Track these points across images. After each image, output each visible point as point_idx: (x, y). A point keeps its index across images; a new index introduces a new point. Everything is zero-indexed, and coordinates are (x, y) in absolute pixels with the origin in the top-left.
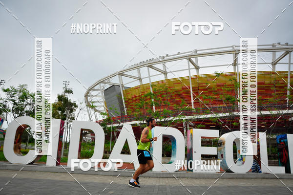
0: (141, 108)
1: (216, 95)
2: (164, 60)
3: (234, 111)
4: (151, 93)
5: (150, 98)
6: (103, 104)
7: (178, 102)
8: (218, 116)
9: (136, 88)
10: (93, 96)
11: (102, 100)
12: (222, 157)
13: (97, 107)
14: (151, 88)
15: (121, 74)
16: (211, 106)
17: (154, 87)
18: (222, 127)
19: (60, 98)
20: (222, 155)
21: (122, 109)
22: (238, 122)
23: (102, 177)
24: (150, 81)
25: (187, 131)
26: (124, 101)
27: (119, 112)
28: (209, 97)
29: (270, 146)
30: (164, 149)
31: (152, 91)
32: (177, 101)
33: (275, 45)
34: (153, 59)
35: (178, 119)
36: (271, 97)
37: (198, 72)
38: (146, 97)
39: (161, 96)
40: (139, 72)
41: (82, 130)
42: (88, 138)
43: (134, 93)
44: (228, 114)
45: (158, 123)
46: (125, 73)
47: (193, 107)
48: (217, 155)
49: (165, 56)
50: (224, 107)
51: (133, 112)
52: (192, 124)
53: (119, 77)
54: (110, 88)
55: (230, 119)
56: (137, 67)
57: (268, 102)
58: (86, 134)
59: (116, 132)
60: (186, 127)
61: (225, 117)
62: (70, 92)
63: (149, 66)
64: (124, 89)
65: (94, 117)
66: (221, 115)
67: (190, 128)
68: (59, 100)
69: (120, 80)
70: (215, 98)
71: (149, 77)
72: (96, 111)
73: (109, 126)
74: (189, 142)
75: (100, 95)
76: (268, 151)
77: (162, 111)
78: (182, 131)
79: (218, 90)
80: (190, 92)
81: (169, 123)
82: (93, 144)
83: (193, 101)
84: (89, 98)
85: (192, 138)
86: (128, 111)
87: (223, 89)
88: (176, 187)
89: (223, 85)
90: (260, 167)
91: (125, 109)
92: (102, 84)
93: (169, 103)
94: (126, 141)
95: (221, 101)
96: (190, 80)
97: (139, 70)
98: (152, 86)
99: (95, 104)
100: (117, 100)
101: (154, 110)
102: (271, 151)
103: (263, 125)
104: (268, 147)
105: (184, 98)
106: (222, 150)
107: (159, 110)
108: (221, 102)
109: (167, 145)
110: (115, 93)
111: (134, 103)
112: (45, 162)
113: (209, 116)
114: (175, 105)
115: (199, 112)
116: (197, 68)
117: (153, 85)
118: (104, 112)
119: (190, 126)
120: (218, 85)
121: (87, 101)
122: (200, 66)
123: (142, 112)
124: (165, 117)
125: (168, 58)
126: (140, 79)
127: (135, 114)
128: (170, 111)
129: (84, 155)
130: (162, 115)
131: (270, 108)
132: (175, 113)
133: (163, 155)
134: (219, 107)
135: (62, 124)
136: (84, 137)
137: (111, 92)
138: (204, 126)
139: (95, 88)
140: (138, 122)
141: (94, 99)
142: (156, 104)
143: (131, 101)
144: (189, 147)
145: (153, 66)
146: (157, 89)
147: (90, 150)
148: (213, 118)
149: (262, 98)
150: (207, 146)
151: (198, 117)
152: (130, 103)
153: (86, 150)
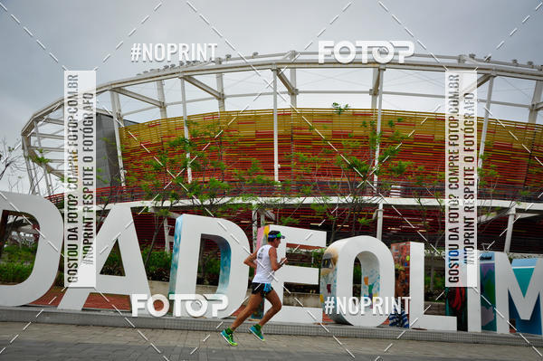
0: (160, 171)
1: (328, 156)
2: (219, 68)
3: (363, 193)
4: (184, 140)
5: (182, 152)
7: (244, 166)
8: (328, 201)
9: (152, 125)
12: (329, 291)
13: (51, 161)
14: (186, 128)
15: (118, 89)
16: (316, 179)
17: (192, 126)
18: (336, 227)
20: (329, 287)
21: (115, 170)
22: (371, 216)
23: (48, 328)
24: (185, 112)
25: (258, 229)
26: (119, 153)
27: (107, 178)
28: (312, 158)
29: (433, 273)
31: (187, 136)
32: (244, 162)
33: (465, 58)
34: (195, 62)
35: (240, 201)
37: (294, 101)
38: (173, 146)
40: (161, 88)
41: (6, 213)
42: (25, 235)
43: (146, 136)
44: (349, 199)
45: (196, 209)
46: (127, 88)
47: (276, 178)
48: (319, 286)
49: (224, 57)
50: (343, 183)
51: (139, 179)
52: (273, 216)
53: (113, 97)
55: (354, 211)
56: (158, 77)
57: (436, 178)
60: (259, 221)
61: (344, 204)
63: (184, 78)
64: (122, 126)
65: (42, 186)
66: (334, 200)
67: (266, 224)
69: (115, 103)
70: (327, 162)
71: (184, 102)
72: (50, 171)
77: (206, 182)
80: (272, 145)
81: (220, 210)
82: (34, 251)
83: (277, 166)
84: (33, 139)
87: (343, 143)
89: (346, 136)
91: (122, 173)
93: (223, 164)
94: (116, 245)
95: (339, 169)
96: (275, 117)
97: (162, 85)
98: (189, 124)
99: (47, 156)
101: (190, 179)
102: (435, 282)
103: (421, 228)
105: (259, 156)
106: (331, 275)
107: (201, 179)
108: (337, 172)
110: (100, 132)
111: (145, 160)
113: (309, 200)
114: (236, 171)
115: (288, 189)
116: (293, 92)
117: (190, 122)
119: (267, 219)
120: (335, 135)
121: (27, 145)
122: (300, 89)
124: (213, 196)
125: (230, 63)
126: (162, 106)
127: (144, 183)
128: (225, 184)
130: (206, 191)
131: (439, 193)
132: (235, 188)
134: (334, 183)
136: (14, 233)
138: (297, 221)
139: (51, 116)
140: (149, 204)
141: (46, 143)
142: (193, 164)
145: (195, 77)
146: (200, 130)
147: (27, 265)
148: (317, 205)
149: (425, 170)
150: (302, 265)
151: (286, 201)
152: (134, 158)
153: (17, 265)
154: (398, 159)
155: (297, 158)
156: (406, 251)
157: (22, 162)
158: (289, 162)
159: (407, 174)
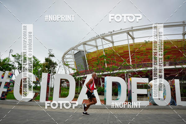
0: (98, 65)
1: (146, 56)
2: (112, 34)
4: (104, 56)
5: (103, 59)
6: (73, 63)
8: (147, 69)
9: (94, 52)
10: (67, 58)
11: (73, 61)
12: (151, 96)
13: (69, 65)
14: (104, 52)
15: (85, 44)
16: (143, 63)
18: (150, 76)
19: (47, 60)
20: (150, 94)
21: (86, 66)
24: (103, 48)
25: (127, 79)
26: (87, 61)
27: (84, 68)
28: (141, 57)
29: (182, 88)
30: (113, 91)
31: (104, 54)
32: (121, 60)
33: (185, 22)
34: (104, 33)
35: (121, 71)
36: (182, 56)
37: (134, 41)
38: (101, 58)
39: (110, 57)
40: (96, 42)
41: (61, 79)
42: (65, 84)
43: (93, 56)
45: (109, 75)
46: (87, 43)
47: (131, 64)
48: (147, 94)
49: (112, 31)
50: (151, 63)
51: (93, 67)
52: (131, 75)
54: (77, 53)
56: (95, 39)
57: (180, 59)
58: (64, 82)
59: (82, 80)
60: (127, 77)
61: (152, 70)
62: (53, 56)
63: (102, 38)
64: (86, 53)
65: (68, 72)
67: (129, 78)
68: (46, 61)
69: (84, 47)
70: (145, 58)
71: (103, 45)
72: (69, 67)
73: (78, 77)
74: (129, 86)
75: (72, 57)
76: (181, 91)
77: (111, 67)
78: (125, 79)
79: (147, 53)
80: (129, 54)
81: (116, 74)
82: (68, 89)
83: (131, 60)
84: (65, 59)
85: (131, 84)
86: (90, 67)
87: (150, 52)
88: (121, 115)
89: (150, 49)
90: (176, 102)
91: (88, 66)
92: (73, 51)
93: (115, 61)
95: (149, 59)
96: (129, 46)
97: (96, 41)
98: (105, 51)
99: (68, 63)
100: (83, 61)
101: (106, 66)
102: (183, 91)
104: (181, 89)
105: (125, 58)
106: (151, 91)
107: (109, 66)
109: (115, 89)
110: (81, 56)
111: (93, 62)
112: (39, 100)
113: (141, 69)
114: (120, 62)
115: (135, 67)
116: (133, 38)
118: (74, 68)
119: (129, 76)
120: (147, 49)
121: (63, 61)
122: (135, 37)
123: (98, 68)
124: (114, 70)
125: (114, 32)
126: (97, 47)
127: (94, 69)
128: (116, 67)
129: (63, 95)
131: (181, 64)
132: (119, 68)
133: (112, 95)
134: (148, 64)
135: (49, 76)
136: (62, 84)
137: (78, 55)
138: (138, 76)
139: (69, 53)
141: (68, 60)
142: (107, 62)
143: (91, 61)
144: (129, 89)
145: (105, 38)
146: (108, 52)
147: (66, 92)
148: (144, 71)
149: (176, 57)
150: (141, 89)
151: (134, 70)
152: (90, 62)
153: (64, 92)
154: (167, 55)
155: (136, 57)
156: (173, 82)
157: (62, 66)
158: (134, 59)
159: (170, 59)
